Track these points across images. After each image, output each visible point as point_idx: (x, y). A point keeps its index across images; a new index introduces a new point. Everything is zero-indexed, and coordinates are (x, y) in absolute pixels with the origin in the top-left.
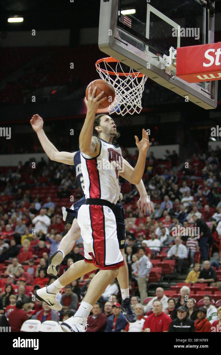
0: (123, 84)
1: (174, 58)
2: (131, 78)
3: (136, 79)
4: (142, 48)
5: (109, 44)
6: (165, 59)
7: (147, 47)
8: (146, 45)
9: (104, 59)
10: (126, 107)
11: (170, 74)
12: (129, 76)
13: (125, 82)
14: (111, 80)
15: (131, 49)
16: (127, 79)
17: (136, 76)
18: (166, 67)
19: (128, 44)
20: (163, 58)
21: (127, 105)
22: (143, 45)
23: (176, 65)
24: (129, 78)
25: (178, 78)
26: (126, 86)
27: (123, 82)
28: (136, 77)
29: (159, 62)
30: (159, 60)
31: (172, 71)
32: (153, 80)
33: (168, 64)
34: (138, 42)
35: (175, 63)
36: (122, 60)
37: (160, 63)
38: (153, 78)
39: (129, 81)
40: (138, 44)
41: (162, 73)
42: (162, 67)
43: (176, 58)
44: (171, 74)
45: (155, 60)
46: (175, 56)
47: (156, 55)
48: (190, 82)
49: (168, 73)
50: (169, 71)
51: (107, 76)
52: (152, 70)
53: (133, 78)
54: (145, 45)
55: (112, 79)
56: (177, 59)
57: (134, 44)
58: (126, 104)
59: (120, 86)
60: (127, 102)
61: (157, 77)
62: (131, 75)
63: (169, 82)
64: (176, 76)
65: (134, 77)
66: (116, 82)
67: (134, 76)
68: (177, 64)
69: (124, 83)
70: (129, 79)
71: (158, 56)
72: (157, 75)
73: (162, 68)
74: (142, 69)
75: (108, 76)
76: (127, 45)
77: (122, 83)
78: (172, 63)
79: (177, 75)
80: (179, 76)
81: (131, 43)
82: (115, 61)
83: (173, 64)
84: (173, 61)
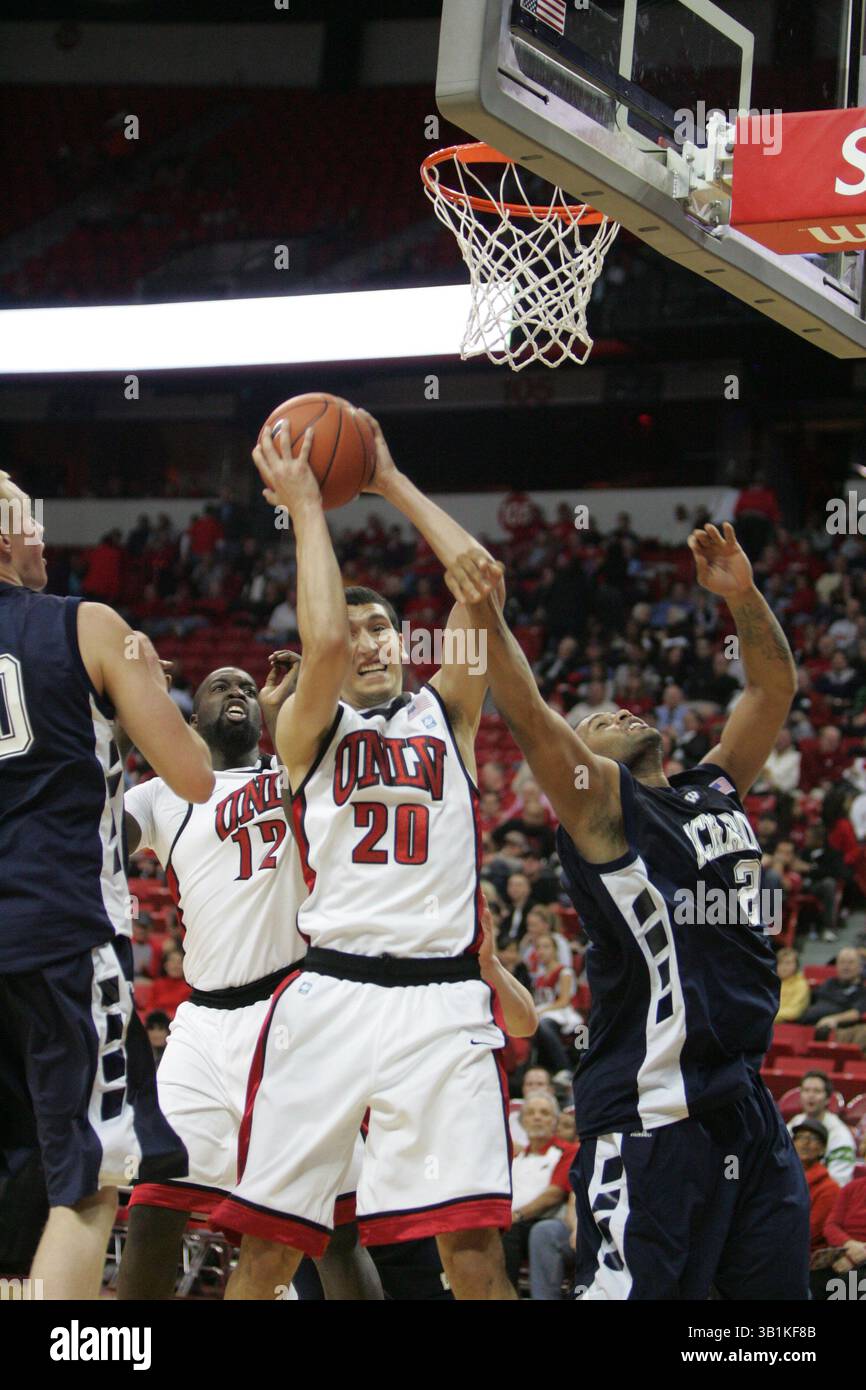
0: (525, 249)
1: (724, 156)
2: (556, 225)
3: (573, 232)
4: (601, 113)
5: (479, 93)
6: (690, 160)
7: (623, 112)
8: (618, 103)
9: (454, 152)
10: (531, 338)
11: (706, 218)
12: (548, 218)
13: (534, 240)
14: (477, 231)
15: (561, 115)
16: (542, 230)
17: (575, 218)
18: (691, 190)
19: (552, 96)
20: (680, 153)
21: (537, 331)
22: (607, 101)
23: (730, 184)
24: (550, 225)
25: (736, 235)
26: (535, 255)
27: (527, 238)
28: (574, 223)
29: (664, 171)
30: (665, 163)
31: (713, 206)
32: (643, 236)
33: (702, 177)
34: (589, 89)
35: (727, 177)
36: (523, 158)
37: (672, 173)
38: (642, 230)
39: (549, 236)
40: (589, 96)
41: (675, 210)
42: (678, 190)
43: (732, 157)
44: (711, 219)
45: (653, 161)
46: (730, 150)
47: (656, 142)
48: (781, 250)
49: (698, 214)
50: (705, 207)
51: (462, 215)
52: (639, 200)
53: (565, 227)
54: (613, 104)
55: (481, 227)
56: (734, 160)
57: (573, 95)
58: (531, 327)
59: (515, 253)
60: (537, 317)
61: (657, 228)
62: (556, 215)
63: (703, 249)
64: (728, 226)
65: (567, 222)
66: (500, 238)
67: (569, 219)
68: (734, 179)
69: (530, 243)
70: (549, 231)
71: (662, 146)
72: (654, 221)
73: (678, 192)
74: (600, 193)
75: (468, 214)
76: (545, 99)
77: (521, 242)
78: (716, 174)
79: (734, 224)
80: (741, 227)
81: (559, 94)
82: (498, 158)
83: (718, 178)
84: (722, 165)
